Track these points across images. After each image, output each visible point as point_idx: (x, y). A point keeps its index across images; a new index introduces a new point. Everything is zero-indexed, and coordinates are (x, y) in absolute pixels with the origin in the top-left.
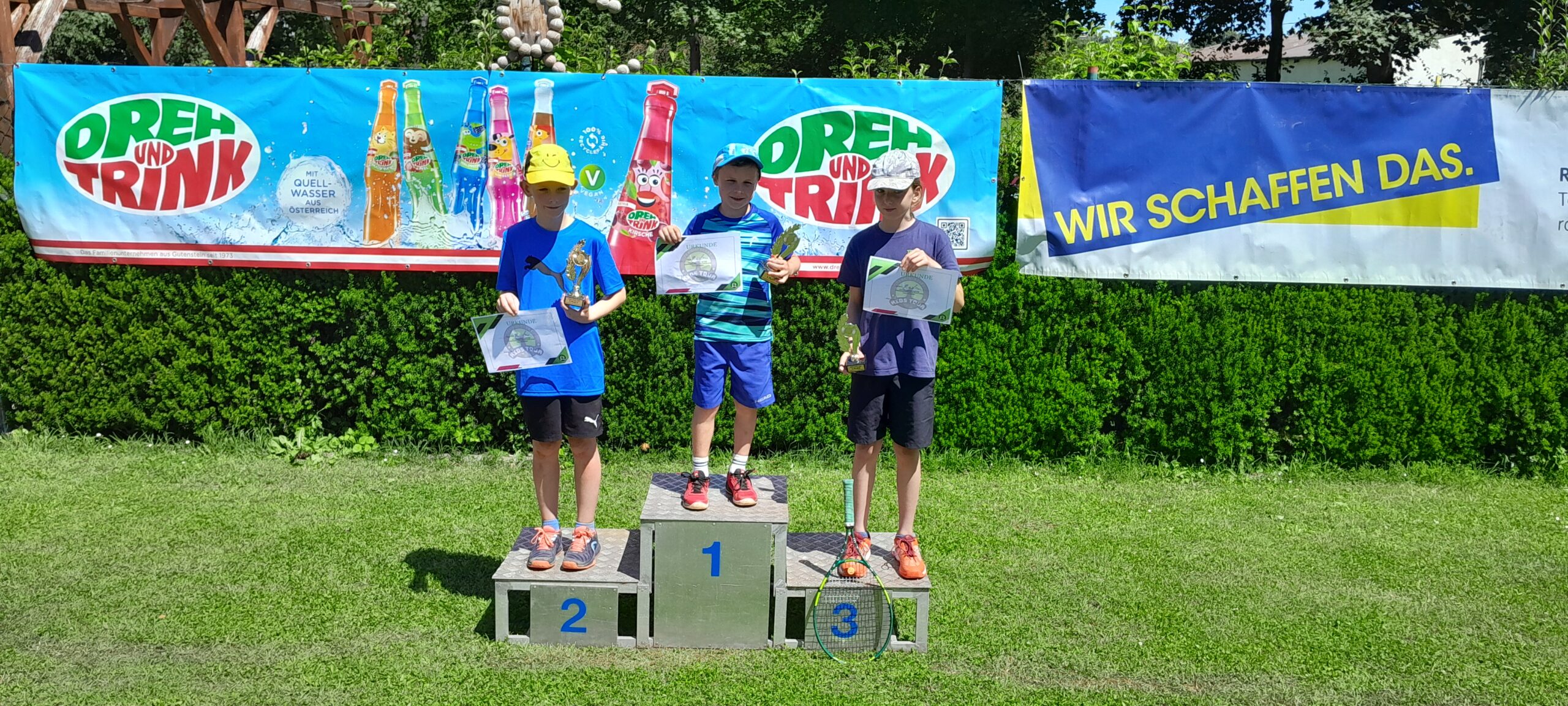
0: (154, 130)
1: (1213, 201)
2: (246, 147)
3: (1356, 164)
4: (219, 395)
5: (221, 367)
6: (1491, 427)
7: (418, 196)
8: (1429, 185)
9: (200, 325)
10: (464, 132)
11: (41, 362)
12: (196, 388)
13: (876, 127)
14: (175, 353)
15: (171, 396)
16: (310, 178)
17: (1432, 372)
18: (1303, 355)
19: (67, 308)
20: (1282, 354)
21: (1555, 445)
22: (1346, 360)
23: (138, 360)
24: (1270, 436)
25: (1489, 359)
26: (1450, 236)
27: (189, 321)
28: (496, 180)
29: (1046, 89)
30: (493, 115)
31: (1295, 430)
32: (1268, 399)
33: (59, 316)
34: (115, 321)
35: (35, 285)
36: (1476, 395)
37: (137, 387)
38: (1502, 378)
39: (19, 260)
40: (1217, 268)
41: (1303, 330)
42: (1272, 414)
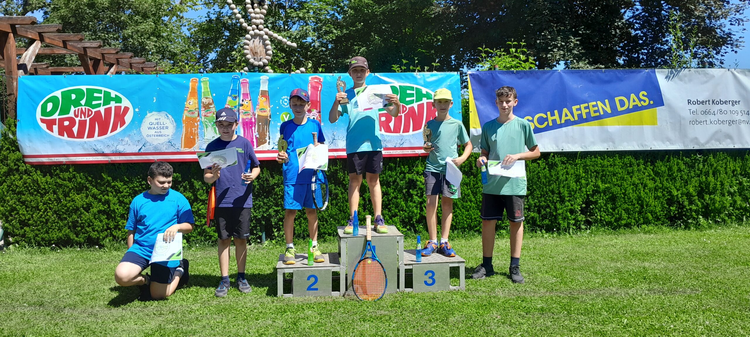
0: (83, 102)
1: (550, 118)
2: (126, 109)
3: (607, 101)
4: (112, 225)
5: (114, 210)
6: (671, 208)
7: (207, 128)
8: (636, 108)
9: (104, 191)
10: (229, 99)
11: (25, 213)
12: (101, 221)
13: (408, 92)
14: (91, 205)
15: (89, 226)
16: (157, 121)
17: (645, 186)
18: (592, 181)
19: (39, 186)
20: (583, 181)
21: (697, 215)
22: (609, 183)
23: (73, 209)
24: (581, 218)
25: (667, 180)
26: (647, 129)
27: (99, 190)
28: (243, 119)
29: (478, 75)
30: (242, 92)
31: (592, 214)
32: (580, 201)
33: (35, 190)
34: (63, 192)
35: (24, 176)
36: (663, 195)
37: (72, 222)
38: (673, 187)
39: (17, 165)
40: (554, 146)
41: (591, 171)
42: (581, 207)
